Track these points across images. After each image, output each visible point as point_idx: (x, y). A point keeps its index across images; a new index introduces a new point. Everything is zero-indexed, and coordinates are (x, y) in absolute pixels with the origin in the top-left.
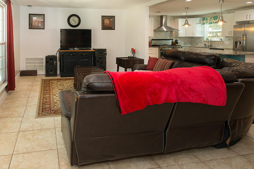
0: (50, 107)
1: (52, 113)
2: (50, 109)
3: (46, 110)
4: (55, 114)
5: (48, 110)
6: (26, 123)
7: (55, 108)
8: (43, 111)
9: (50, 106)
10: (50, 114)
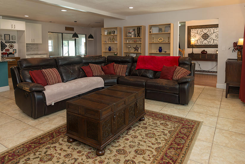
0: (182, 128)
1: (184, 121)
2: (184, 125)
3: (189, 126)
4: (183, 119)
5: (186, 125)
6: (212, 121)
7: (177, 125)
8: (193, 126)
9: (181, 130)
10: (187, 121)
